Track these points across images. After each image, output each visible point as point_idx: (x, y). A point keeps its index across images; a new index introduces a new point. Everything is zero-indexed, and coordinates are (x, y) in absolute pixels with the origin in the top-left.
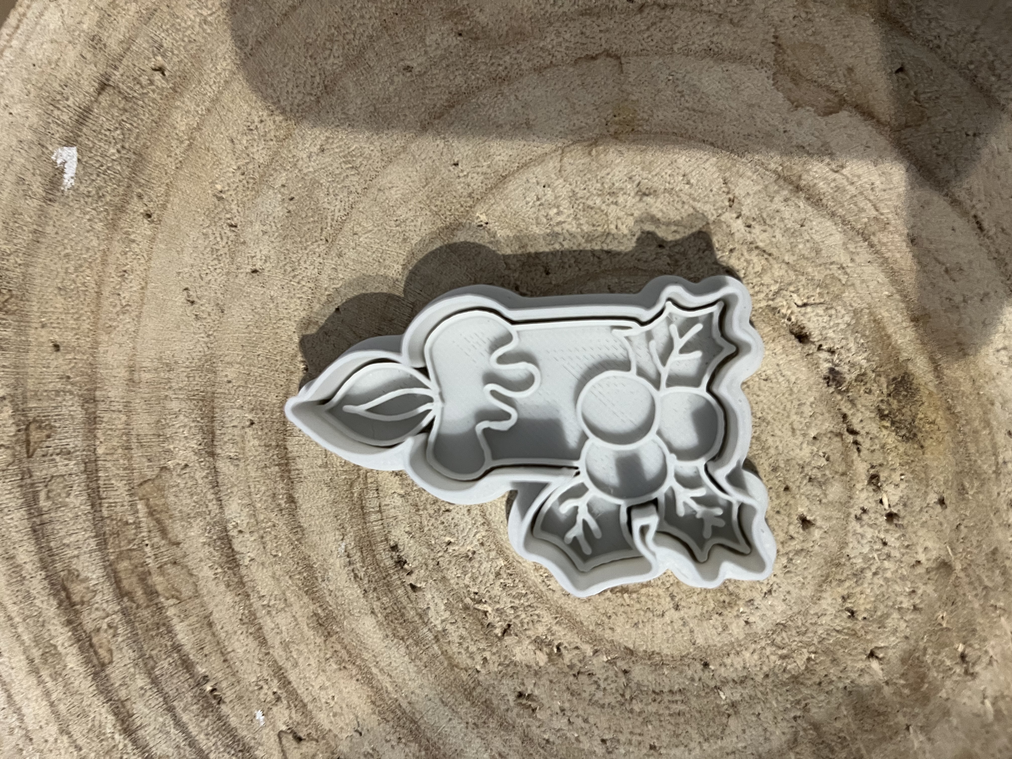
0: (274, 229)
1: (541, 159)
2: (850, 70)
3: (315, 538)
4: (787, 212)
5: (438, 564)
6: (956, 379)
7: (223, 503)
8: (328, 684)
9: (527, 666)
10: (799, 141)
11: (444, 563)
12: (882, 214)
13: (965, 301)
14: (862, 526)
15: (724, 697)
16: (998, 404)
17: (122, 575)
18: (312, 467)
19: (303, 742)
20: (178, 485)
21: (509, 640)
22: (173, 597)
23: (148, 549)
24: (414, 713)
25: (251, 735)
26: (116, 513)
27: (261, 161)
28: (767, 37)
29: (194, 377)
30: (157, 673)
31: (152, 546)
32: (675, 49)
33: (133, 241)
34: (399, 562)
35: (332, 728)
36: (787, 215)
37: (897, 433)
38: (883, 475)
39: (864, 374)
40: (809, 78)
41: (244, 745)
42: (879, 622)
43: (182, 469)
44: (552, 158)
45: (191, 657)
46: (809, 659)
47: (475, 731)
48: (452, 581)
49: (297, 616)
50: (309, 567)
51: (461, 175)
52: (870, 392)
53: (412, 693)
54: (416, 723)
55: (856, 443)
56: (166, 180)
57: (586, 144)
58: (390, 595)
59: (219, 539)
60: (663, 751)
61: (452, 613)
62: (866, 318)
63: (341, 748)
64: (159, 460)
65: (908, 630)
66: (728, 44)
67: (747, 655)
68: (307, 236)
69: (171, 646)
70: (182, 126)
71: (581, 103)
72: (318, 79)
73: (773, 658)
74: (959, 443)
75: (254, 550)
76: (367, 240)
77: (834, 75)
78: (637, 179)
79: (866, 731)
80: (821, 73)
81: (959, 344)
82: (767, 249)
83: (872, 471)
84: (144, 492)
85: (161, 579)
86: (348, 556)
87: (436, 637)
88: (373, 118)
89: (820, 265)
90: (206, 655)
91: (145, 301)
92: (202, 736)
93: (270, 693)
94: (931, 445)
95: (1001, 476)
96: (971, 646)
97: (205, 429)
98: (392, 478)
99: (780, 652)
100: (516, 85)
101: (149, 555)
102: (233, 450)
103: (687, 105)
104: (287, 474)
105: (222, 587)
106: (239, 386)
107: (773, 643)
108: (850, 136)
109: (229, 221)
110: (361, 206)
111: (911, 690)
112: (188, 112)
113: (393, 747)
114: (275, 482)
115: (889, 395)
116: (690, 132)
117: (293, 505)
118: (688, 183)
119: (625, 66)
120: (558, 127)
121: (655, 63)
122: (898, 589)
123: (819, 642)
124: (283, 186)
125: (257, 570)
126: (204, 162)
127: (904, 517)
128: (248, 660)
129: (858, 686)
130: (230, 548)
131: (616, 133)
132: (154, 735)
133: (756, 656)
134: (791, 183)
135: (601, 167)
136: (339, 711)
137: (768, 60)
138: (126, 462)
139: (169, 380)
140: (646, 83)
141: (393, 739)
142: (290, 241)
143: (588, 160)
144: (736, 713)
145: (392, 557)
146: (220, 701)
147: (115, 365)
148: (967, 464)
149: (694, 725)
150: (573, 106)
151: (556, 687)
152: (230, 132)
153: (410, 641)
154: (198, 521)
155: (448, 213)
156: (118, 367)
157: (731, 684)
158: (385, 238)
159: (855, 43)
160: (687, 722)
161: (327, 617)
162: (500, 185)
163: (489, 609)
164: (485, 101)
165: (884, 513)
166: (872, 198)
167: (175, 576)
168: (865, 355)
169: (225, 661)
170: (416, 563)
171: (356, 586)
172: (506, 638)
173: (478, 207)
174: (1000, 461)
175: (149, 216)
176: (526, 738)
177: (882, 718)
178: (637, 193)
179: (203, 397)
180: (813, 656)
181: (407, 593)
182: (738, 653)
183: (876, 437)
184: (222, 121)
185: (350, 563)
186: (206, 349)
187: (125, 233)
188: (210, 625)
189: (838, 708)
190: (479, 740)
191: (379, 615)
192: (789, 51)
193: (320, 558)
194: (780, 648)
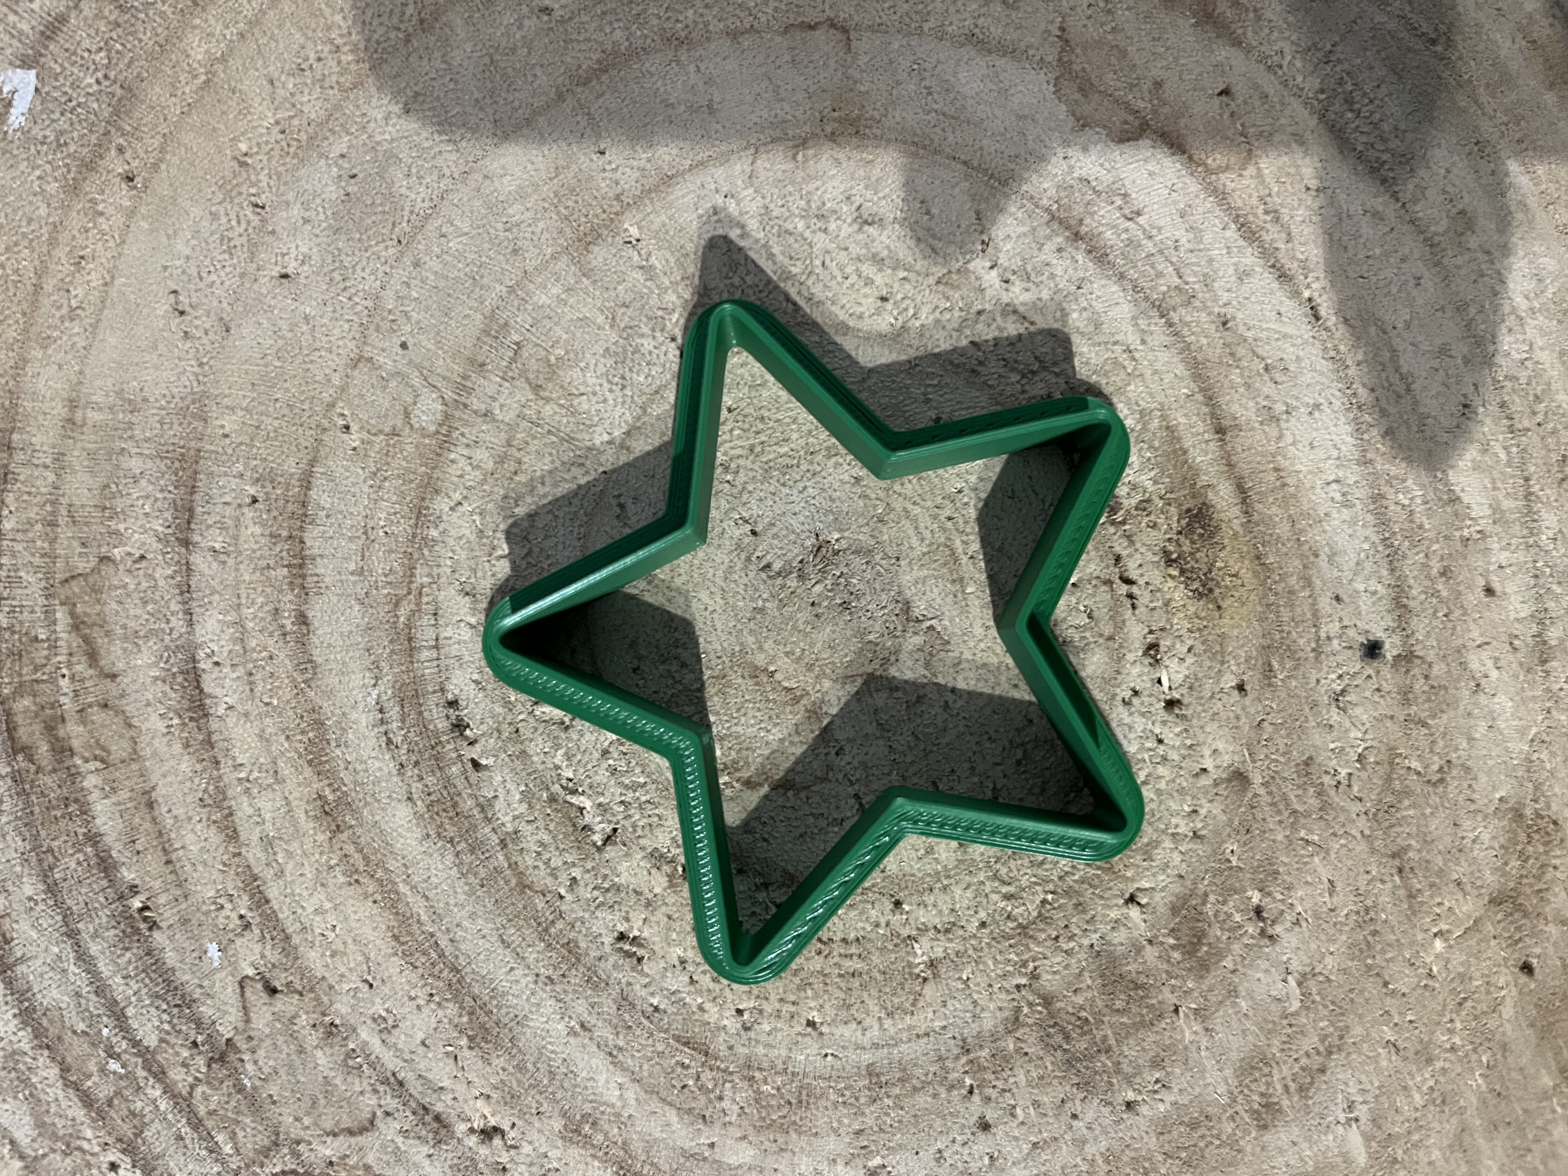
0: (322, 217)
1: (724, 159)
2: (1158, 85)
3: (333, 680)
4: (1060, 266)
5: (517, 731)
6: (1270, 517)
7: (195, 618)
8: (328, 905)
9: (635, 891)
10: (1084, 173)
11: (526, 732)
12: (1187, 283)
13: (1287, 412)
14: (1131, 714)
15: (919, 952)
16: (1323, 556)
17: (19, 719)
18: (339, 573)
19: (278, 995)
20: (125, 586)
21: (611, 852)
22: (96, 758)
23: (64, 683)
24: (457, 957)
25: (196, 981)
26: (21, 622)
27: (313, 116)
28: (1050, 27)
29: (172, 424)
30: (57, 876)
31: (72, 678)
32: (926, 29)
33: (102, 214)
34: (458, 726)
35: (327, 975)
36: (1059, 271)
37: (1187, 585)
38: (1164, 644)
39: (1148, 501)
40: (1102, 88)
41: (183, 996)
42: (1146, 853)
43: (135, 562)
44: (740, 158)
45: (114, 854)
46: (1044, 902)
47: (548, 988)
48: (535, 759)
49: (291, 798)
50: (319, 724)
51: (608, 167)
52: (1154, 526)
53: (458, 925)
54: (458, 971)
55: (1130, 596)
56: (163, 129)
57: (791, 143)
58: (438, 774)
59: (182, 672)
60: (825, 1029)
61: (531, 807)
62: (1156, 423)
63: (337, 1006)
64: (99, 546)
65: (1184, 865)
66: (997, 31)
67: (958, 891)
68: (371, 233)
69: (84, 834)
70: (198, 54)
71: (789, 87)
72: (410, 10)
73: (995, 897)
74: (1268, 605)
75: (235, 692)
76: (460, 247)
77: (1135, 89)
78: (858, 200)
79: (1118, 1011)
80: (1119, 84)
81: (1277, 470)
82: (1027, 315)
83: (1150, 639)
84: (69, 593)
85: (81, 729)
86: (381, 711)
87: (502, 841)
88: (487, 74)
89: (1099, 344)
90: (138, 853)
91: (108, 303)
92: (118, 979)
93: (234, 916)
94: (1231, 606)
95: (1323, 656)
96: (1269, 894)
97: (179, 503)
98: (459, 598)
99: (1005, 889)
100: (700, 51)
101: (66, 690)
102: (220, 539)
103: (936, 107)
104: (300, 581)
105: (177, 748)
106: (241, 443)
107: (996, 877)
108: (1151, 174)
109: (253, 199)
110: (455, 198)
111: (1183, 954)
112: (211, 35)
113: (419, 1007)
114: (281, 591)
115: (1180, 533)
116: (936, 144)
117: (304, 627)
118: (928, 213)
119: (854, 44)
120: (753, 116)
121: (896, 46)
122: (1174, 807)
123: (1060, 878)
124: (343, 156)
125: (236, 725)
126: (225, 108)
127: (1188, 706)
128: (205, 863)
129: (1109, 943)
130: (198, 687)
131: (833, 133)
132: (41, 975)
133: (969, 894)
134: (1068, 228)
135: (810, 178)
136: (341, 948)
137: (1050, 58)
138: (46, 545)
139: (131, 425)
140: (881, 70)
141: (422, 994)
142: (343, 237)
143: (790, 166)
144: (936, 976)
145: (448, 717)
146: (153, 925)
147: (48, 395)
148: (1278, 636)
149: (874, 992)
150: (777, 90)
151: (676, 925)
152: (271, 68)
153: (463, 844)
154: (151, 643)
155: (583, 219)
156: (52, 399)
157: (931, 933)
158: (487, 246)
159: (1168, 49)
160: (863, 987)
161: (338, 801)
162: (662, 188)
163: (588, 804)
164: (653, 69)
165: (1163, 697)
166: (1174, 260)
167: (103, 726)
168: (1152, 474)
169: (168, 862)
170: (484, 727)
171: (387, 757)
172: (608, 848)
173: (627, 214)
174: (1323, 635)
175: (130, 179)
176: (625, 1001)
177: (1141, 993)
178: (855, 220)
179: (182, 455)
180: (1050, 897)
181: (466, 771)
182: (945, 888)
183: (1159, 590)
184: (260, 52)
185: (382, 722)
186: (195, 384)
187: (90, 201)
188: (150, 805)
189: (1080, 974)
190: (552, 1002)
191: (419, 803)
192: (1078, 51)
193: (337, 711)
194: (1004, 883)
